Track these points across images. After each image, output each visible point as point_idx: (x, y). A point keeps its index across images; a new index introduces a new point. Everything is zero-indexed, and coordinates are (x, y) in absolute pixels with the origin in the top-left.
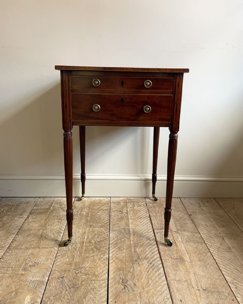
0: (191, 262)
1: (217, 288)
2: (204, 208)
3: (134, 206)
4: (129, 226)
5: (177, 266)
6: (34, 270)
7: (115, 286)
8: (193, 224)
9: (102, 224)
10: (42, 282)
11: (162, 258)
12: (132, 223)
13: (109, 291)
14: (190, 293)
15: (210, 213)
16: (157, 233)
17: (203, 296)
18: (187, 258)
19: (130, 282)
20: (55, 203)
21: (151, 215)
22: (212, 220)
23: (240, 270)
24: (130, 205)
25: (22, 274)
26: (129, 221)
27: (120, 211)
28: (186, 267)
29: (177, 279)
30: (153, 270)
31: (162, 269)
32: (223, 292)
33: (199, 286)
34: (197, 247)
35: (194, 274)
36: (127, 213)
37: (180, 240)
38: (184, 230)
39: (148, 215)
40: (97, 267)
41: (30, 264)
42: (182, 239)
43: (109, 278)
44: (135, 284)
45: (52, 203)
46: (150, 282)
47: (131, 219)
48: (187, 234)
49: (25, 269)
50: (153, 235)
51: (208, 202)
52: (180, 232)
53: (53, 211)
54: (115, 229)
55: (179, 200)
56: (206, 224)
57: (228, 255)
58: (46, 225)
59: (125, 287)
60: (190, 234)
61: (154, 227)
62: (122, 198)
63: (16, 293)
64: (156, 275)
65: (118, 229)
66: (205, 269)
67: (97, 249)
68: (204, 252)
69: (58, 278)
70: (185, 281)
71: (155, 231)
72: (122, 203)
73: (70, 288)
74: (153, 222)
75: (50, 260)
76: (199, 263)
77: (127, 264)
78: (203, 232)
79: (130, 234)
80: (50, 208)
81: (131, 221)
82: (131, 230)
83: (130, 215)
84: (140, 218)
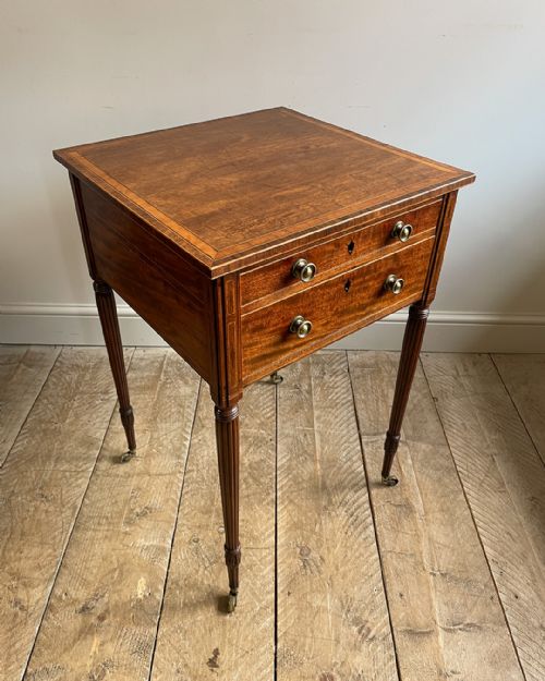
0: (426, 513)
1: (467, 571)
2: (465, 381)
3: (324, 374)
4: (313, 427)
5: (399, 522)
6: (146, 524)
7: (289, 561)
8: (438, 424)
9: (263, 419)
10: (163, 550)
11: (374, 503)
12: (318, 418)
13: (279, 571)
14: (419, 580)
15: (476, 393)
16: (367, 443)
17: (442, 586)
18: (418, 505)
19: (314, 554)
20: (168, 364)
21: (358, 397)
22: (478, 412)
23: (514, 534)
24: (315, 371)
25: (126, 533)
26: (313, 414)
27: (296, 387)
28: (416, 524)
29: (398, 550)
30: (356, 528)
31: (372, 528)
32: (476, 581)
33: (436, 568)
34: (439, 480)
35: (429, 539)
36: (309, 392)
37: (410, 461)
38: (420, 439)
39: (350, 398)
40: (255, 521)
41: (138, 510)
42: (412, 460)
43: (278, 543)
44: (322, 558)
45: (162, 362)
46: (349, 555)
47: (318, 407)
48: (424, 446)
49: (129, 522)
50: (359, 448)
51: (475, 364)
52: (411, 443)
53: (165, 383)
54: (287, 431)
56: (463, 424)
57: (496, 500)
59: (306, 564)
60: (431, 447)
61: (362, 430)
63: (121, 573)
64: (361, 539)
65: (292, 432)
66: (449, 529)
67: (255, 479)
68: (453, 492)
69: (190, 543)
70: (412, 555)
71: (364, 440)
72: (299, 365)
73: (211, 564)
74: (360, 417)
75: (170, 502)
76: (438, 515)
77: (309, 514)
78: (456, 442)
79: (314, 444)
80: (159, 376)
81: (316, 413)
82: (317, 437)
83: (316, 397)
84: (334, 405)
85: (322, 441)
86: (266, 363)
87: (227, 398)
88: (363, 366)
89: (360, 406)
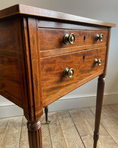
3: (63, 118)
8: (103, 128)
9: (45, 137)
12: (65, 133)
15: (110, 117)
16: (84, 139)
20: (10, 123)
21: (76, 124)
22: (113, 122)
24: (60, 118)
26: (62, 132)
27: (55, 124)
36: (60, 125)
39: (73, 124)
42: (101, 142)
45: (8, 123)
47: (64, 129)
50: (81, 142)
51: (105, 108)
53: (8, 130)
54: (55, 140)
55: (88, 109)
56: (110, 127)
58: (4, 144)
60: (105, 137)
61: (81, 135)
65: (57, 140)
71: (82, 138)
72: (55, 117)
74: (78, 130)
78: (111, 133)
79: (66, 143)
80: (6, 127)
81: (64, 131)
82: (66, 140)
83: (62, 126)
84: (69, 128)
85: (68, 141)
86: (54, 93)
87: (35, 114)
88: (74, 114)
89: (77, 127)
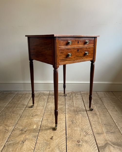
0: (100, 115)
1: (110, 124)
2: (107, 96)
3: (76, 95)
4: (73, 102)
5: (94, 116)
6: (36, 117)
7: (68, 123)
8: (101, 102)
9: (62, 101)
10: (40, 121)
11: (88, 113)
12: (75, 101)
13: (66, 124)
14: (99, 125)
15: (109, 97)
16: (86, 105)
17: (104, 126)
18: (98, 113)
19: (74, 121)
21: (83, 98)
22: (110, 100)
23: (120, 118)
24: (74, 94)
25: (32, 118)
27: (69, 96)
28: (97, 116)
29: (94, 120)
30: (84, 117)
31: (88, 117)
32: (112, 125)
33: (103, 123)
34: (102, 110)
35: (101, 119)
36: (73, 97)
37: (95, 107)
38: (97, 104)
40: (61, 116)
41: (34, 115)
43: (66, 120)
44: (76, 122)
46: (83, 121)
47: (74, 99)
48: (98, 105)
49: (32, 116)
50: (84, 105)
51: (109, 93)
52: (96, 104)
53: (41, 96)
55: (96, 92)
56: (107, 102)
57: (115, 113)
58: (38, 101)
59: (73, 123)
60: (100, 105)
61: (84, 103)
62: (70, 92)
63: (30, 124)
64: (85, 119)
65: (69, 103)
66: (105, 117)
67: (60, 110)
68: (106, 112)
69: (46, 120)
70: (97, 121)
72: (70, 93)
73: (51, 123)
74: (84, 101)
75: (42, 114)
76: (103, 115)
77: (73, 115)
78: (106, 105)
79: (74, 105)
80: (39, 95)
81: (74, 100)
82: (74, 104)
83: (74, 98)
84: (78, 99)
85: (75, 104)
88: (84, 93)
